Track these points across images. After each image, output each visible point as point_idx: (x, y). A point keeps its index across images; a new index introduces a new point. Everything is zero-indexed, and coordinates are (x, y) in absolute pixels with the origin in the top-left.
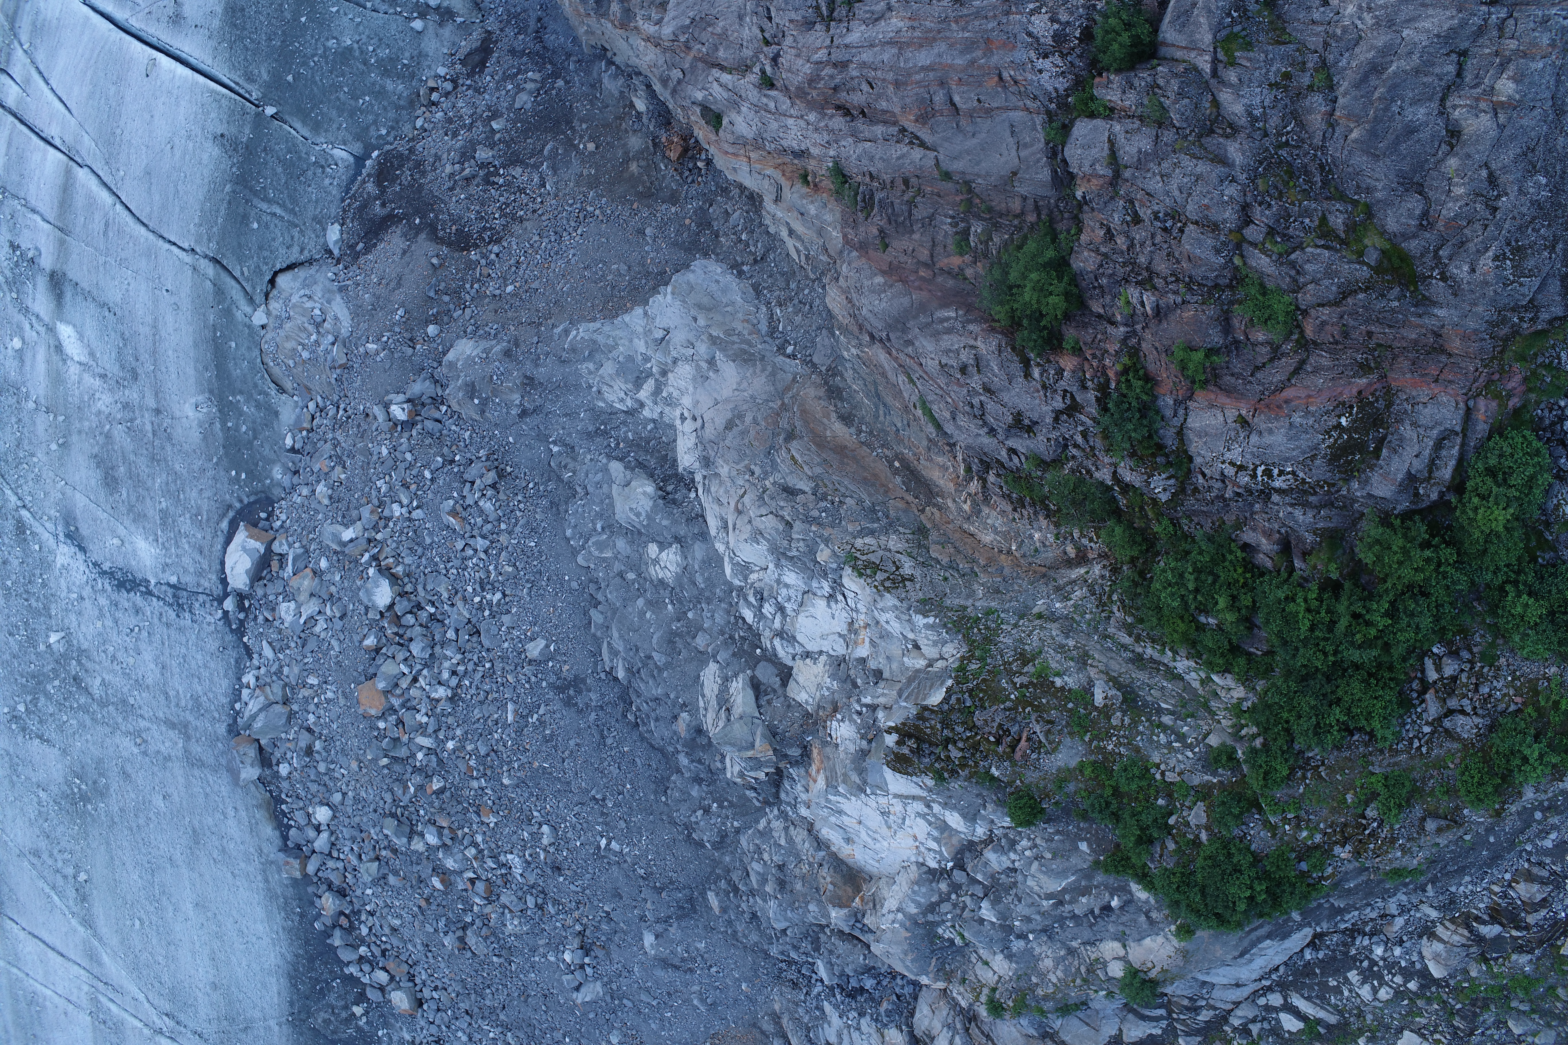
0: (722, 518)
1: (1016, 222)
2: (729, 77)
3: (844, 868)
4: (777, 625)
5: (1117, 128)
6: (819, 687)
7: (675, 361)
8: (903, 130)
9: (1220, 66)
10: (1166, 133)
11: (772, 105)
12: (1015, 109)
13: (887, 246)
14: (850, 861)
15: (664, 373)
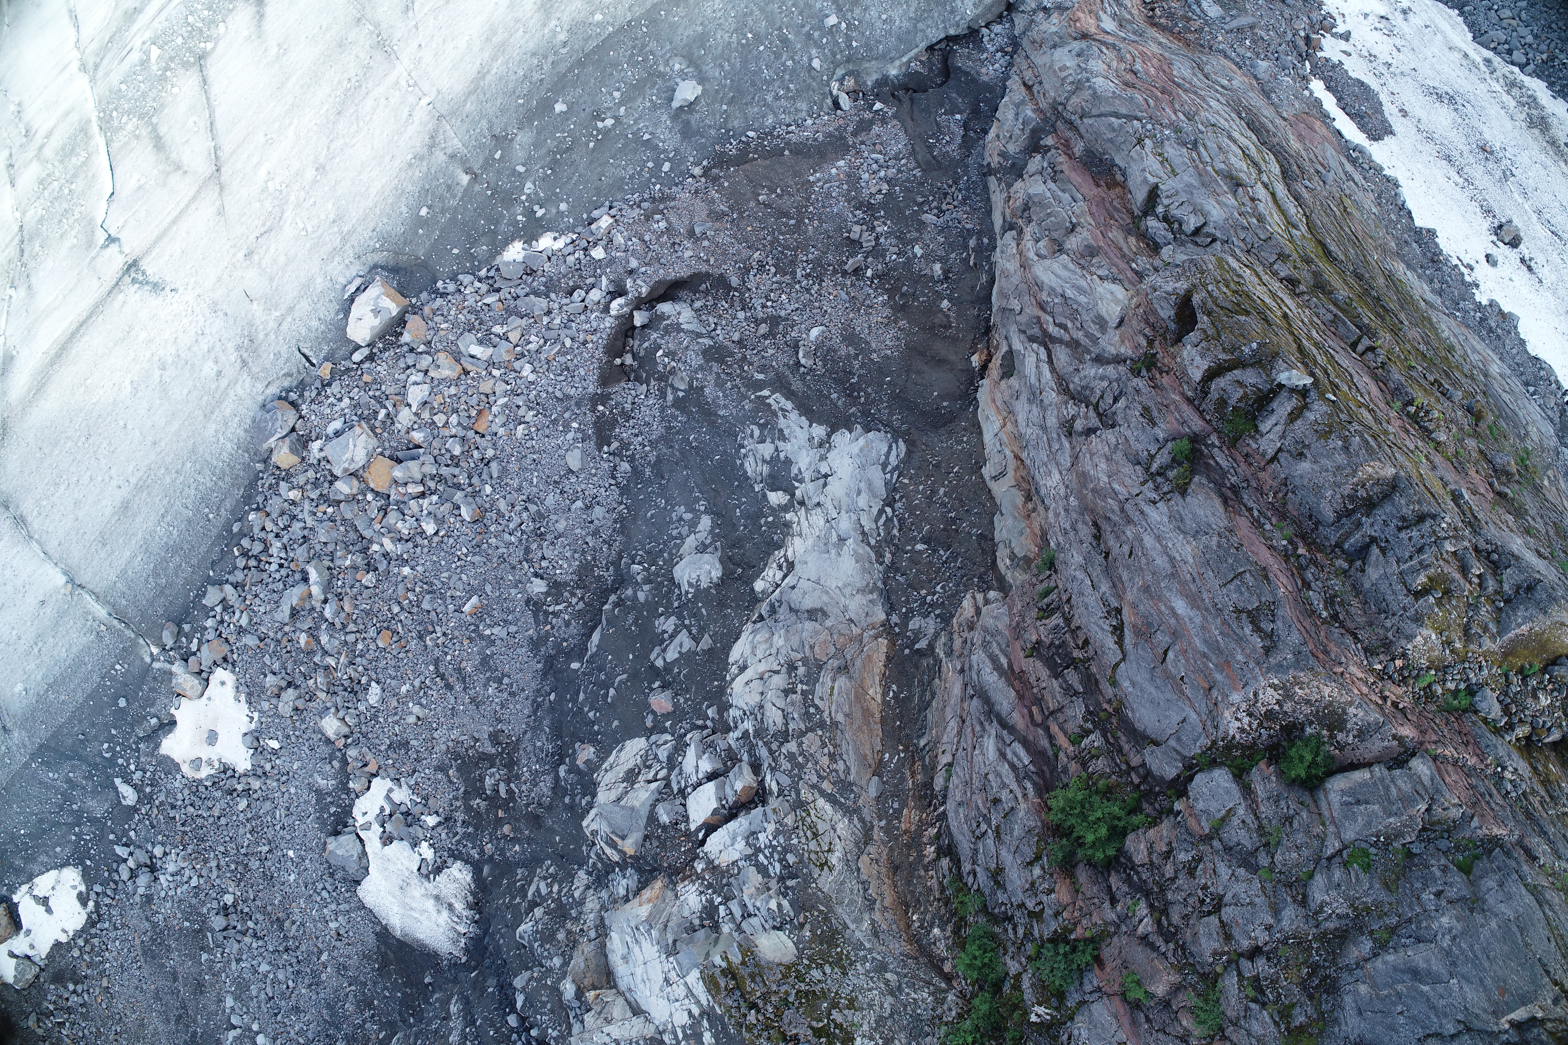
1: (1124, 767)
2: (1049, 375)
3: (603, 962)
5: (1241, 811)
7: (817, 506)
8: (1119, 611)
9: (1338, 859)
10: (1264, 854)
11: (1056, 445)
12: (1199, 714)
13: (1031, 656)
14: (612, 964)
15: (802, 504)
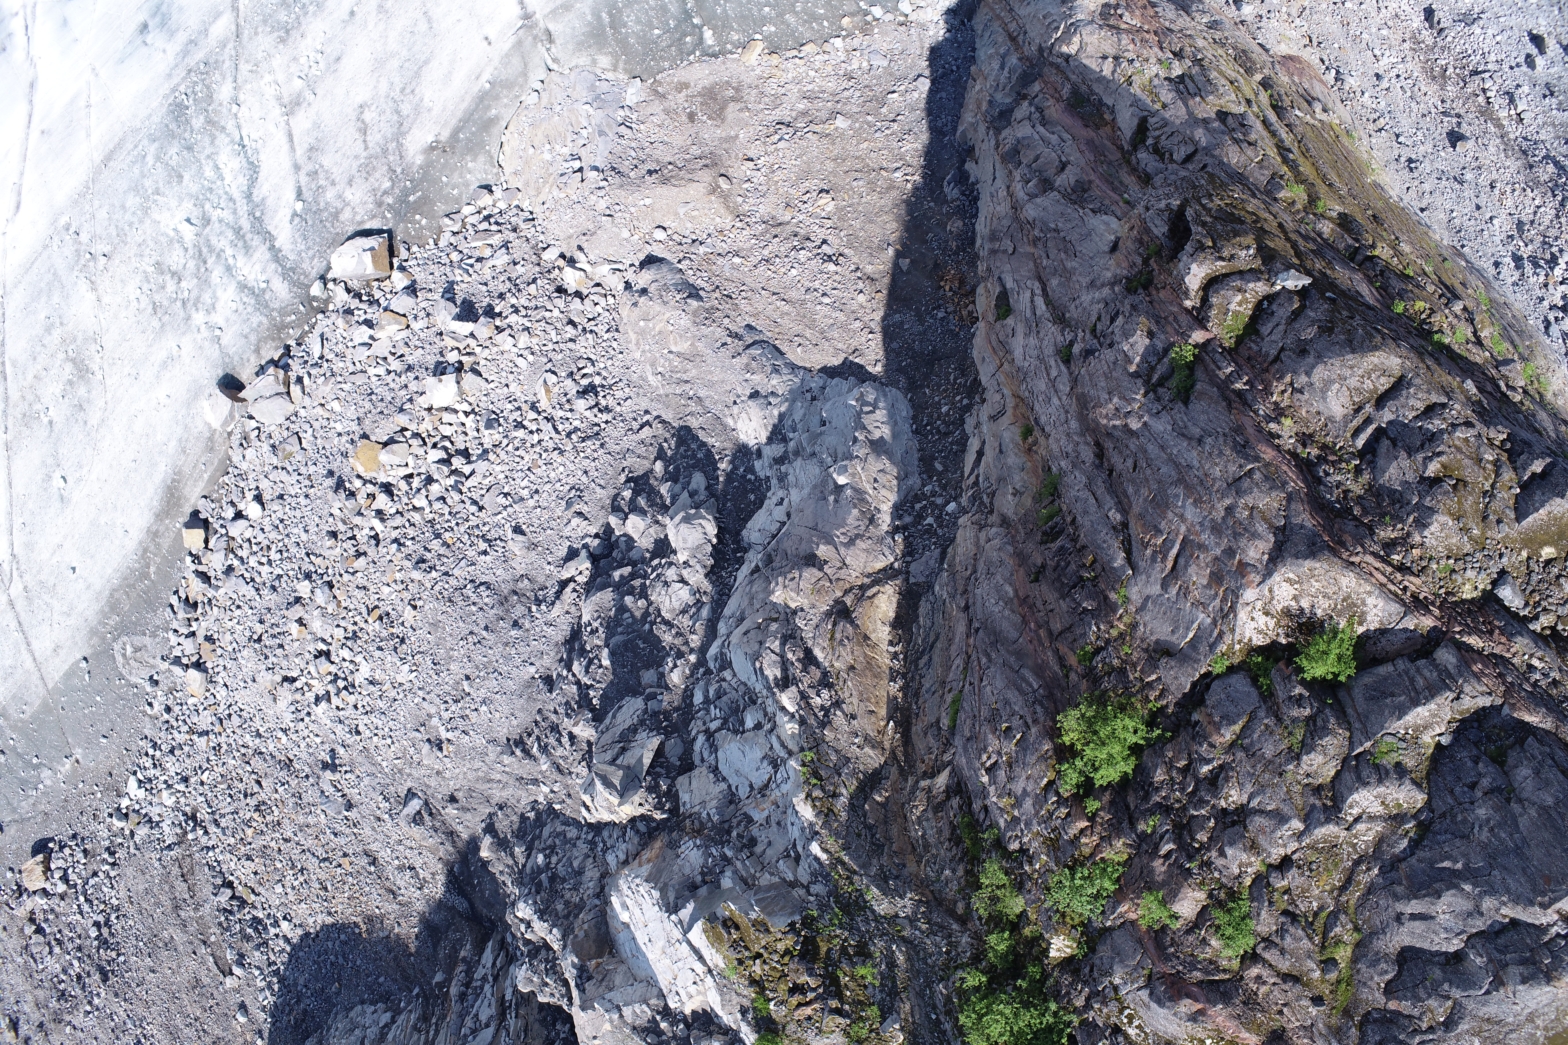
0: (743, 613)
2: (1044, 307)
3: (603, 929)
4: (713, 726)
5: (1262, 714)
6: (703, 803)
7: (814, 454)
8: (1125, 525)
11: (1054, 373)
13: (1037, 580)
14: (612, 930)
15: (797, 453)
